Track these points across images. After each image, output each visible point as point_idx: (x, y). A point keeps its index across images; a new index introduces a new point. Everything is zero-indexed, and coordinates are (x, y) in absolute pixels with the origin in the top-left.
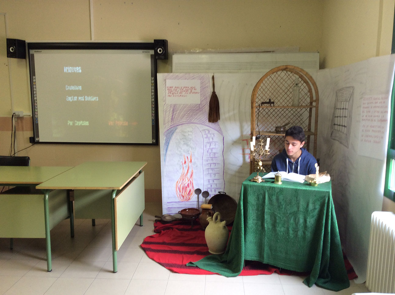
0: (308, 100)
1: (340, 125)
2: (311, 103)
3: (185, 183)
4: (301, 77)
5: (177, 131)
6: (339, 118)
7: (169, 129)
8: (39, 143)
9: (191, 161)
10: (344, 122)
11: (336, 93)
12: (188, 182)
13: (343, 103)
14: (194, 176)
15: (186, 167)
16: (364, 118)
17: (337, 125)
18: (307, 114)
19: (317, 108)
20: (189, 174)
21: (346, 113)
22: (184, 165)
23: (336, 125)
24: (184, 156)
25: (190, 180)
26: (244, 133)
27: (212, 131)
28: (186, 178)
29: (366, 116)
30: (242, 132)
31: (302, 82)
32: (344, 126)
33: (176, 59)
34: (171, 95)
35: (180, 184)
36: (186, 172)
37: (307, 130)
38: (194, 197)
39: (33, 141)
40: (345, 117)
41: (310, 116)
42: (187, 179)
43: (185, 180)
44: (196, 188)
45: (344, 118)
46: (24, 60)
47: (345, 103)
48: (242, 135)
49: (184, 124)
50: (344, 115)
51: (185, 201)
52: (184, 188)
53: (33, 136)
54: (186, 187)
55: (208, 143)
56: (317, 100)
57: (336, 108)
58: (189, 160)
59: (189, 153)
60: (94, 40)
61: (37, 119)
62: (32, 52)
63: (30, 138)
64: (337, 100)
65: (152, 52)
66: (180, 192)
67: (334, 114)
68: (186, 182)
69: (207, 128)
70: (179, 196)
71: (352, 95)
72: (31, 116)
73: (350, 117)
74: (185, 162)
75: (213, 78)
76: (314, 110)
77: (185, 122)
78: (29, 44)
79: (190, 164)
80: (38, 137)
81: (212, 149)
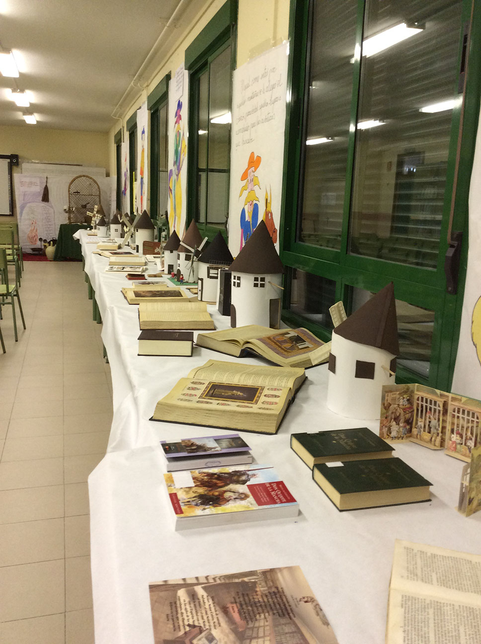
0: (98, 193)
7: (22, 205)
14: (38, 231)
18: (98, 199)
19: (100, 196)
27: (47, 207)
31: (94, 183)
33: (25, 166)
34: (22, 186)
38: (38, 243)
49: (31, 202)
55: (45, 213)
65: (9, 160)
69: (44, 205)
75: (47, 178)
81: (48, 217)
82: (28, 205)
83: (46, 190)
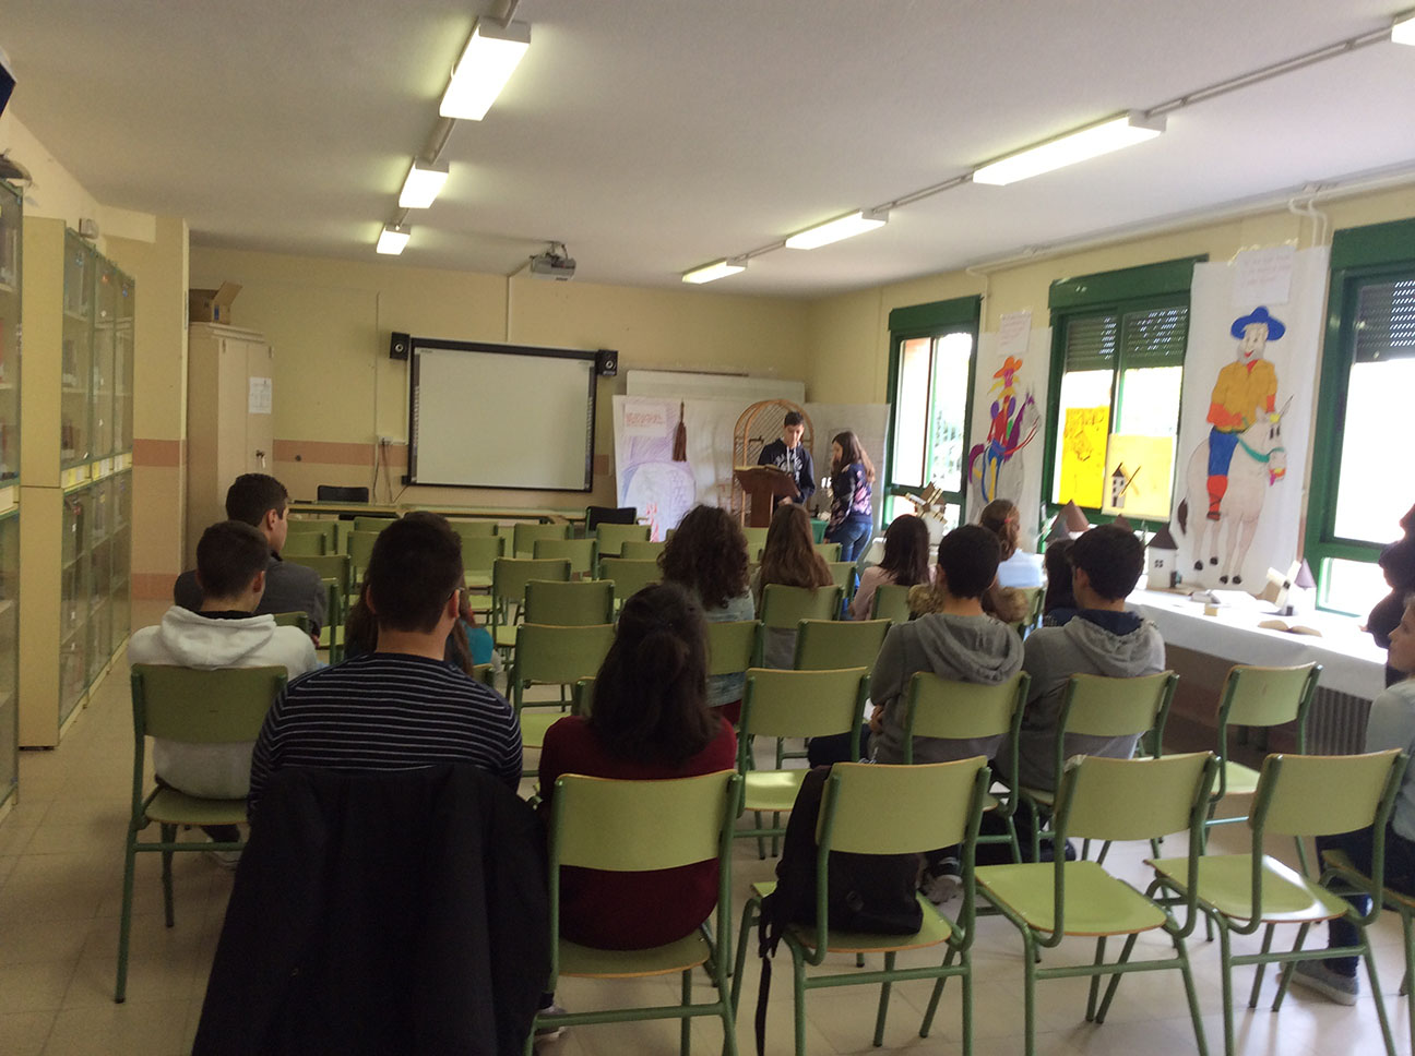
5: (638, 470)
7: (628, 468)
8: (415, 484)
24: (647, 504)
26: (720, 477)
27: (682, 473)
30: (717, 475)
33: (632, 377)
34: (627, 424)
39: (407, 481)
46: (402, 362)
48: (717, 480)
49: (646, 462)
53: (405, 473)
55: (676, 488)
59: (653, 501)
60: (511, 342)
61: (416, 449)
62: (417, 351)
63: (403, 477)
65: (591, 364)
69: (675, 468)
72: (407, 443)
74: (648, 512)
75: (682, 405)
77: (649, 459)
78: (413, 339)
80: (415, 475)
81: (681, 496)
82: (641, 468)
83: (681, 431)
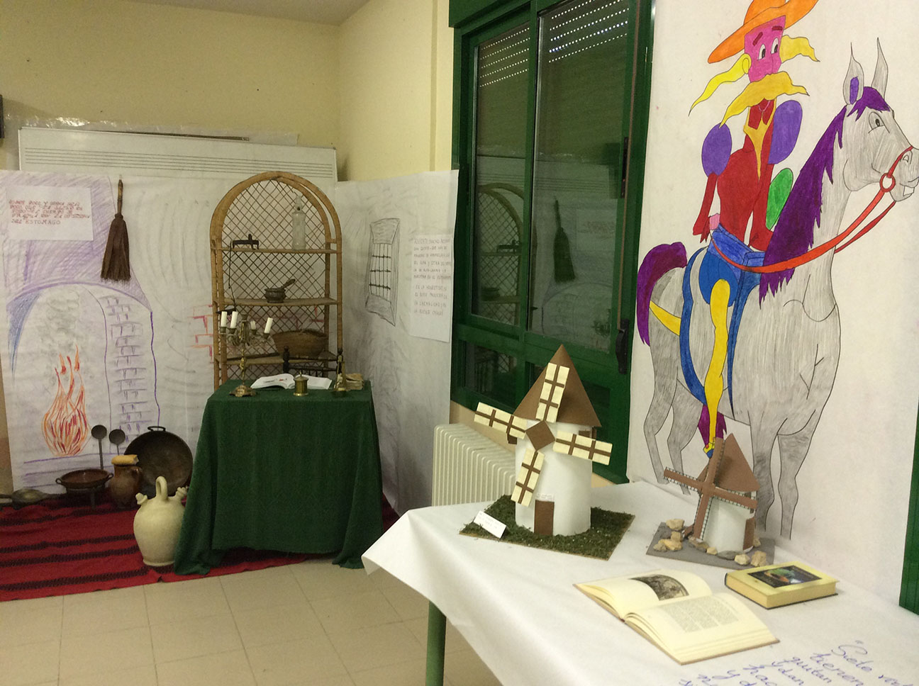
0: (323, 238)
1: (379, 286)
2: (328, 245)
3: (66, 415)
4: (306, 195)
5: (40, 300)
6: (377, 273)
7: (20, 296)
9: (78, 367)
10: (386, 279)
11: (371, 227)
12: (73, 414)
13: (382, 245)
14: (88, 400)
15: (66, 379)
16: (418, 273)
17: (375, 285)
18: (320, 265)
19: (339, 254)
20: (75, 397)
21: (388, 264)
22: (62, 377)
23: (373, 285)
24: (60, 356)
25: (78, 407)
27: (125, 300)
28: (68, 404)
29: (420, 270)
31: (309, 204)
32: (387, 287)
33: (28, 138)
34: (19, 218)
35: (53, 420)
36: (67, 390)
37: (323, 296)
38: (90, 446)
40: (387, 271)
41: (328, 269)
42: (71, 405)
43: (65, 409)
44: (92, 425)
45: (385, 273)
47: (386, 245)
49: (56, 285)
50: (385, 269)
51: (69, 456)
52: (64, 428)
54: (70, 425)
55: (117, 326)
56: (339, 240)
57: (371, 255)
58: (74, 365)
59: (70, 350)
64: (372, 241)
66: (55, 436)
67: (369, 265)
68: (69, 413)
70: (52, 445)
71: (397, 233)
73: (395, 271)
74: (64, 370)
75: (121, 185)
76: (333, 257)
77: (59, 279)
79: (75, 374)
81: (126, 339)
82: (46, 296)
83: (118, 233)
